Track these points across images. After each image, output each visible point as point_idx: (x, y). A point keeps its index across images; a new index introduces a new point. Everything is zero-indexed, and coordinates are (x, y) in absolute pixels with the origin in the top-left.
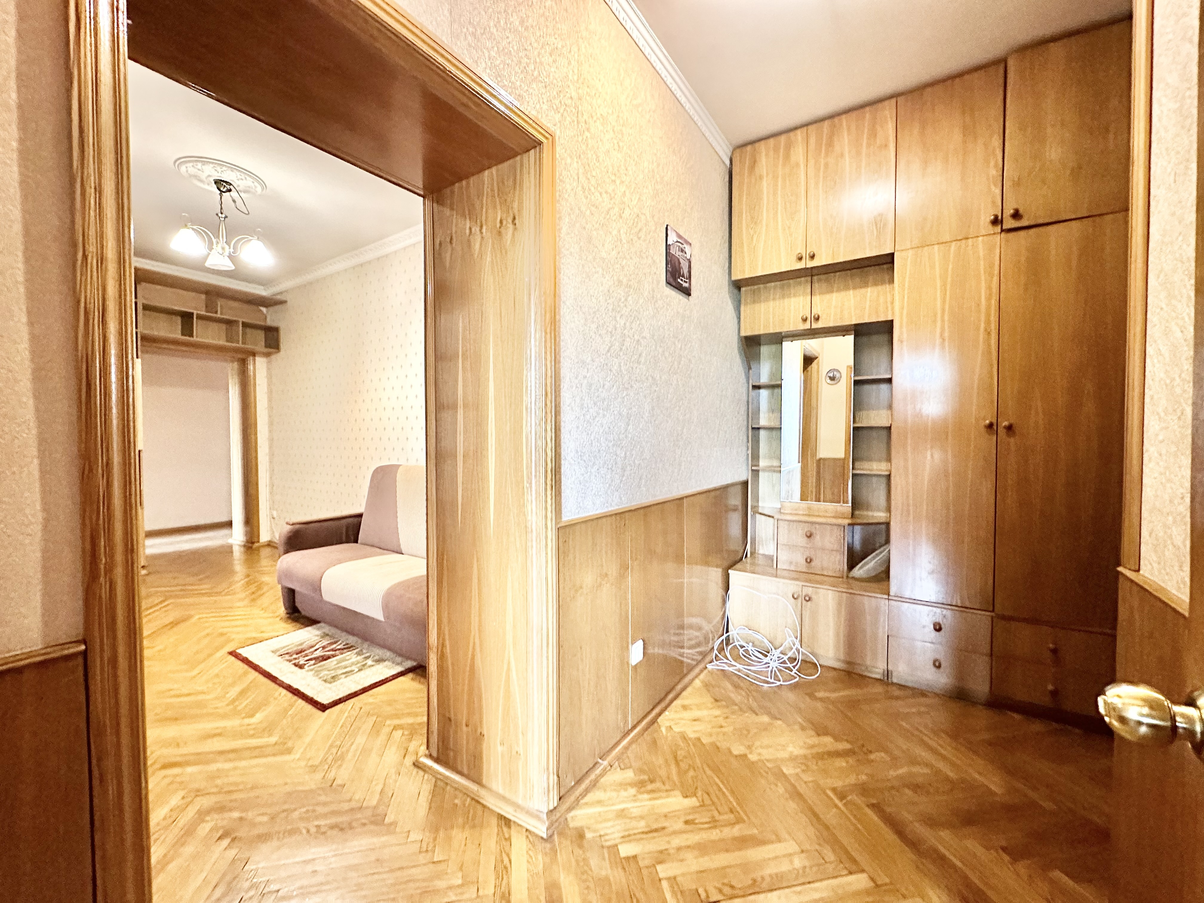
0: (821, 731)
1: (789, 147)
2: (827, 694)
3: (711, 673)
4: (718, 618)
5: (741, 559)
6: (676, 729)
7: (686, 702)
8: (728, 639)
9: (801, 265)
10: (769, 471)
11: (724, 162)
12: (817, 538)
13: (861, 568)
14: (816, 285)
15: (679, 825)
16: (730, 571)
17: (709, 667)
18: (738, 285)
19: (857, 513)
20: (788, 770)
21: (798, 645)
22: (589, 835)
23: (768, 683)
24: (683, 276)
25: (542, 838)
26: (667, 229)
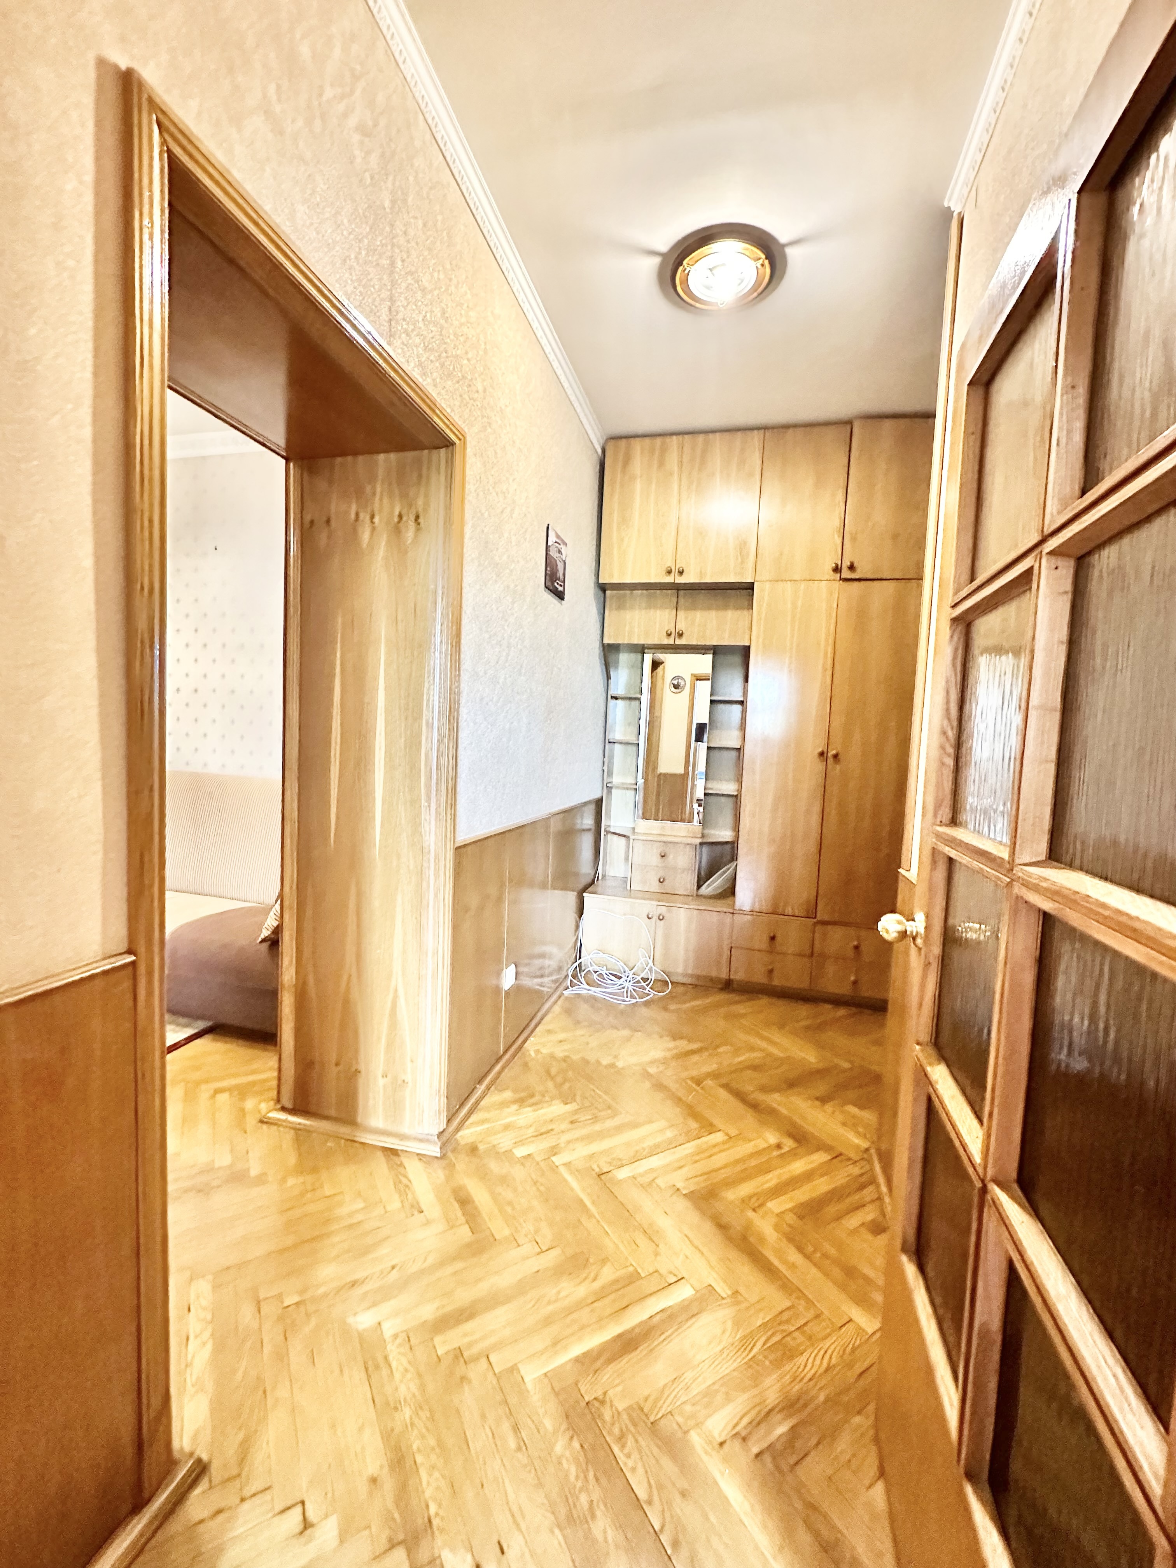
0: (675, 1037)
1: (664, 450)
2: (679, 1006)
3: (567, 998)
4: (571, 944)
5: (593, 882)
6: (545, 1051)
7: (550, 1027)
8: (580, 964)
9: (669, 579)
10: (624, 789)
11: (597, 452)
12: (671, 857)
13: (709, 886)
14: (682, 601)
15: (564, 1126)
16: (585, 894)
17: (566, 993)
18: (603, 588)
19: (706, 832)
20: (652, 1070)
21: (651, 964)
22: (482, 1147)
23: (625, 1001)
24: (559, 579)
25: (436, 1157)
26: (548, 528)
